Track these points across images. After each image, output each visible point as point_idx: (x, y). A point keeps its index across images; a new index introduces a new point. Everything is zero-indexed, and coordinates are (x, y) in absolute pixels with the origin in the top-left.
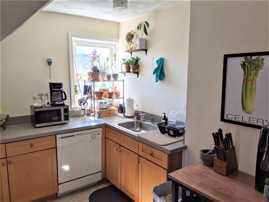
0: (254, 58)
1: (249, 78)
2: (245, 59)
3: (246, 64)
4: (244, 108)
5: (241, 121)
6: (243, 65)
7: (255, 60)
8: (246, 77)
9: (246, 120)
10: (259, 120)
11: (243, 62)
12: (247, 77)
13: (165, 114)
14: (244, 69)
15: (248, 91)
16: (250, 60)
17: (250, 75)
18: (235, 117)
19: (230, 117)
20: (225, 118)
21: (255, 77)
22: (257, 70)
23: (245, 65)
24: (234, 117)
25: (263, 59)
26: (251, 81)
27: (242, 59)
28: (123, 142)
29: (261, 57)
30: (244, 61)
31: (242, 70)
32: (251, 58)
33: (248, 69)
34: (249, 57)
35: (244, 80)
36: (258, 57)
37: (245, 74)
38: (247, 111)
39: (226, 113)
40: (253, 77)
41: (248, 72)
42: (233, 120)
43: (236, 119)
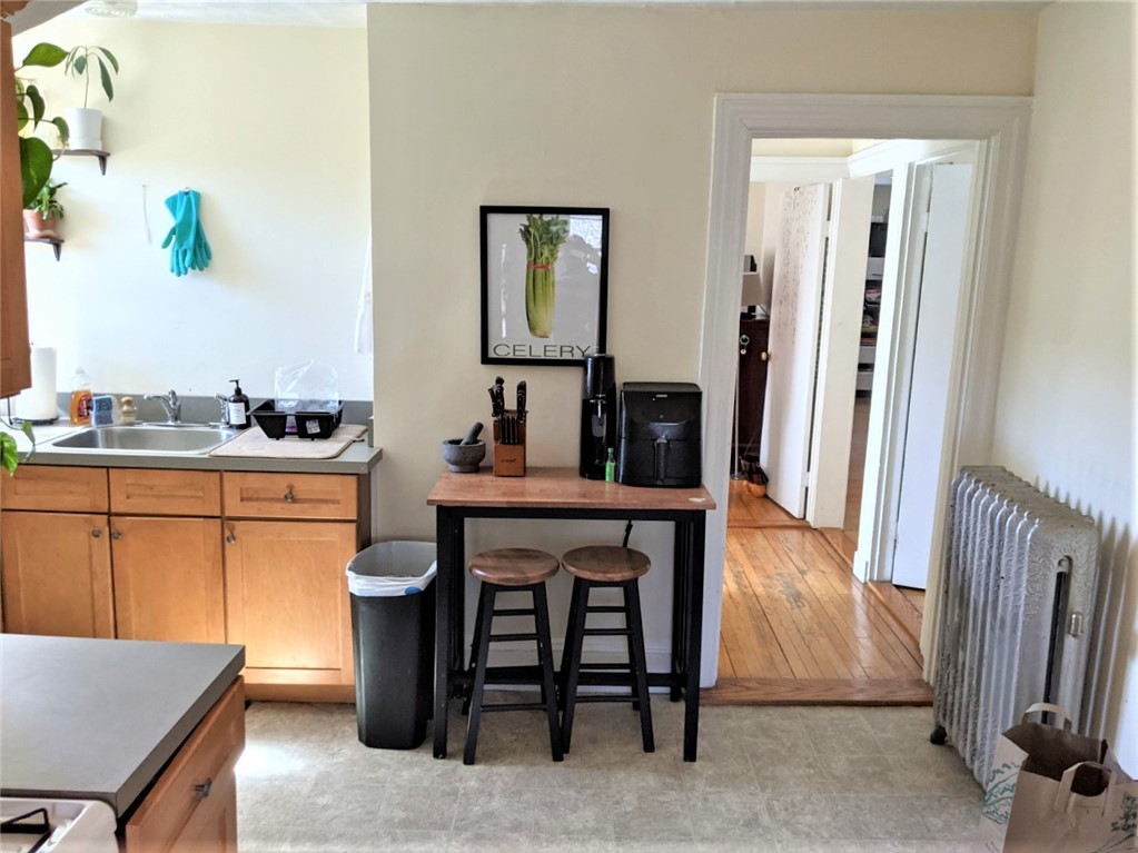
0: (547, 218)
1: (539, 261)
2: (529, 219)
3: (532, 230)
4: (532, 328)
5: (528, 357)
6: (526, 233)
7: (549, 223)
8: (532, 259)
9: (538, 353)
10: (564, 349)
11: (525, 226)
12: (535, 260)
13: (237, 382)
14: (528, 241)
15: (539, 291)
16: (539, 222)
17: (542, 254)
18: (514, 350)
19: (502, 352)
20: (492, 355)
21: (551, 260)
22: (555, 245)
23: (529, 232)
24: (511, 351)
25: (566, 223)
26: (542, 267)
27: (523, 219)
28: (128, 498)
29: (562, 217)
30: (527, 223)
31: (524, 244)
32: (540, 218)
33: (535, 241)
34: (536, 216)
35: (528, 267)
36: (555, 216)
37: (530, 254)
38: (539, 332)
39: (492, 344)
40: (547, 259)
41: (536, 248)
42: (511, 356)
43: (517, 353)
